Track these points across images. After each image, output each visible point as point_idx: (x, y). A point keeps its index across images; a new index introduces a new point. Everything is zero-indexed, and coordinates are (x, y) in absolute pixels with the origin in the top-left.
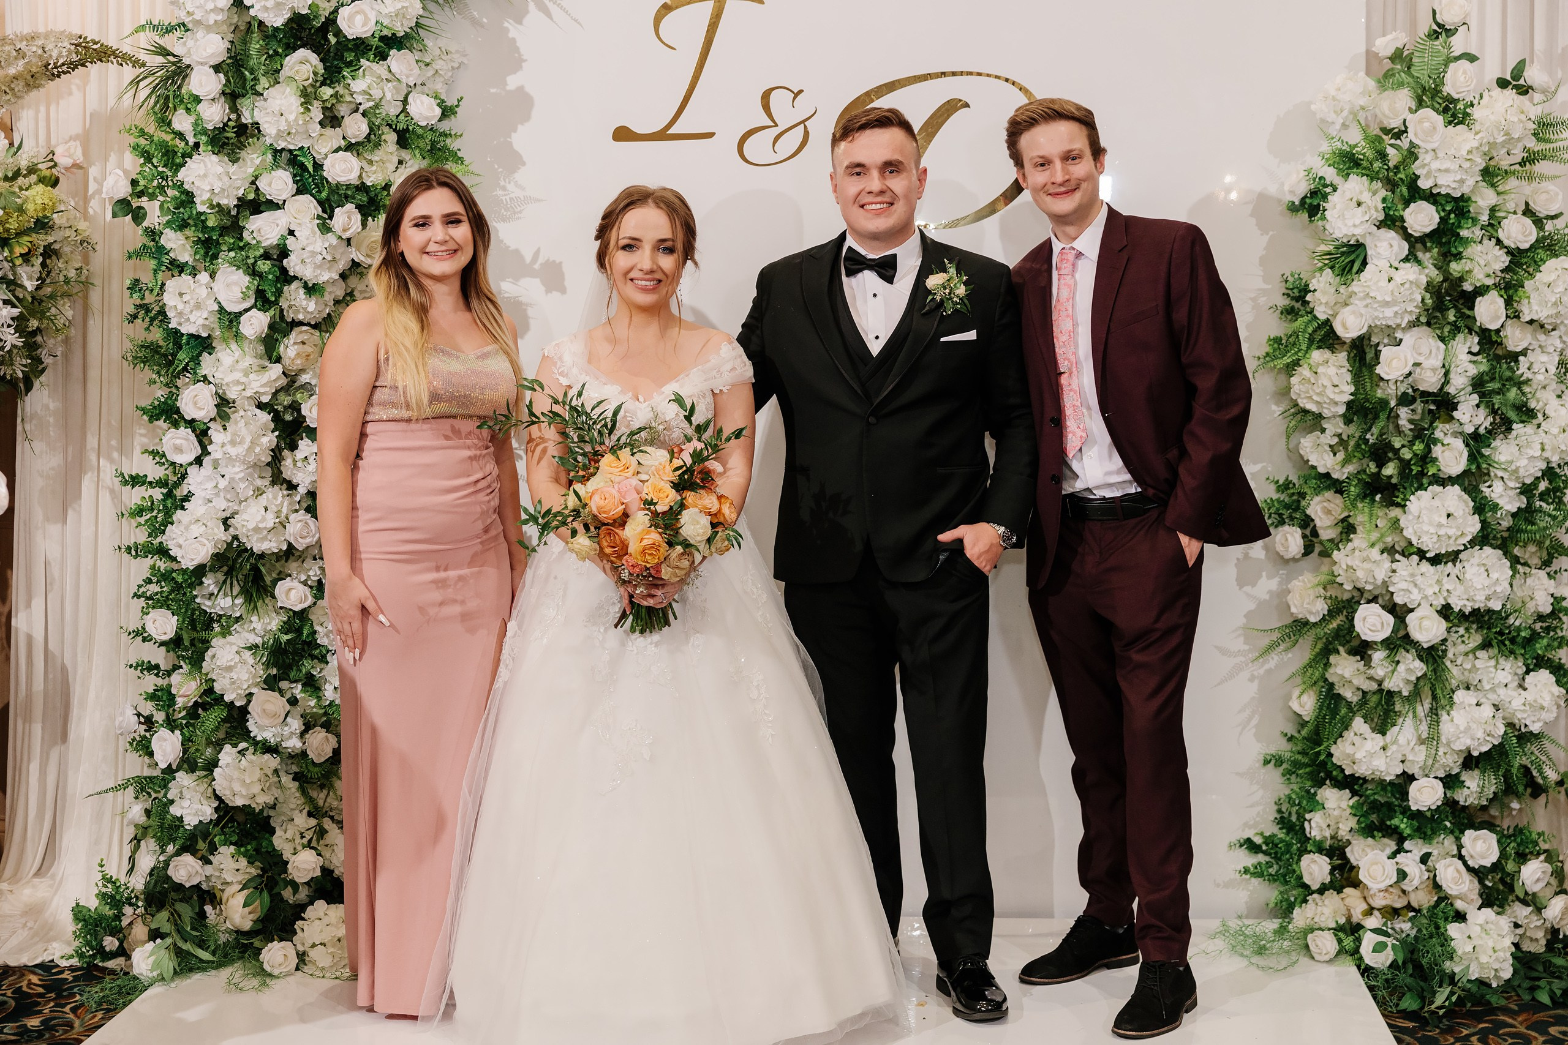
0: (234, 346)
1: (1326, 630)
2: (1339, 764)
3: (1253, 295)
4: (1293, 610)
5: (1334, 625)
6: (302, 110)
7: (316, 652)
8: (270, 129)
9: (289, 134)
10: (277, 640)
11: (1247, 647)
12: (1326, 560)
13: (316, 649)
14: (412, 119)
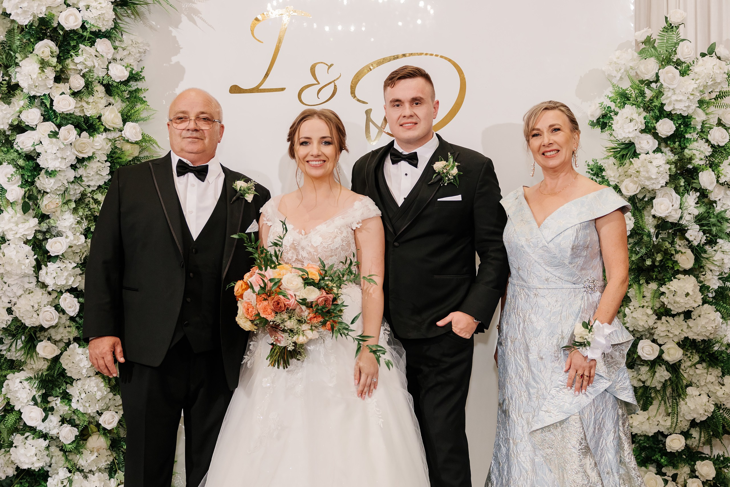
7: (67, 380)
8: (24, 85)
9: (36, 86)
14: (111, 78)
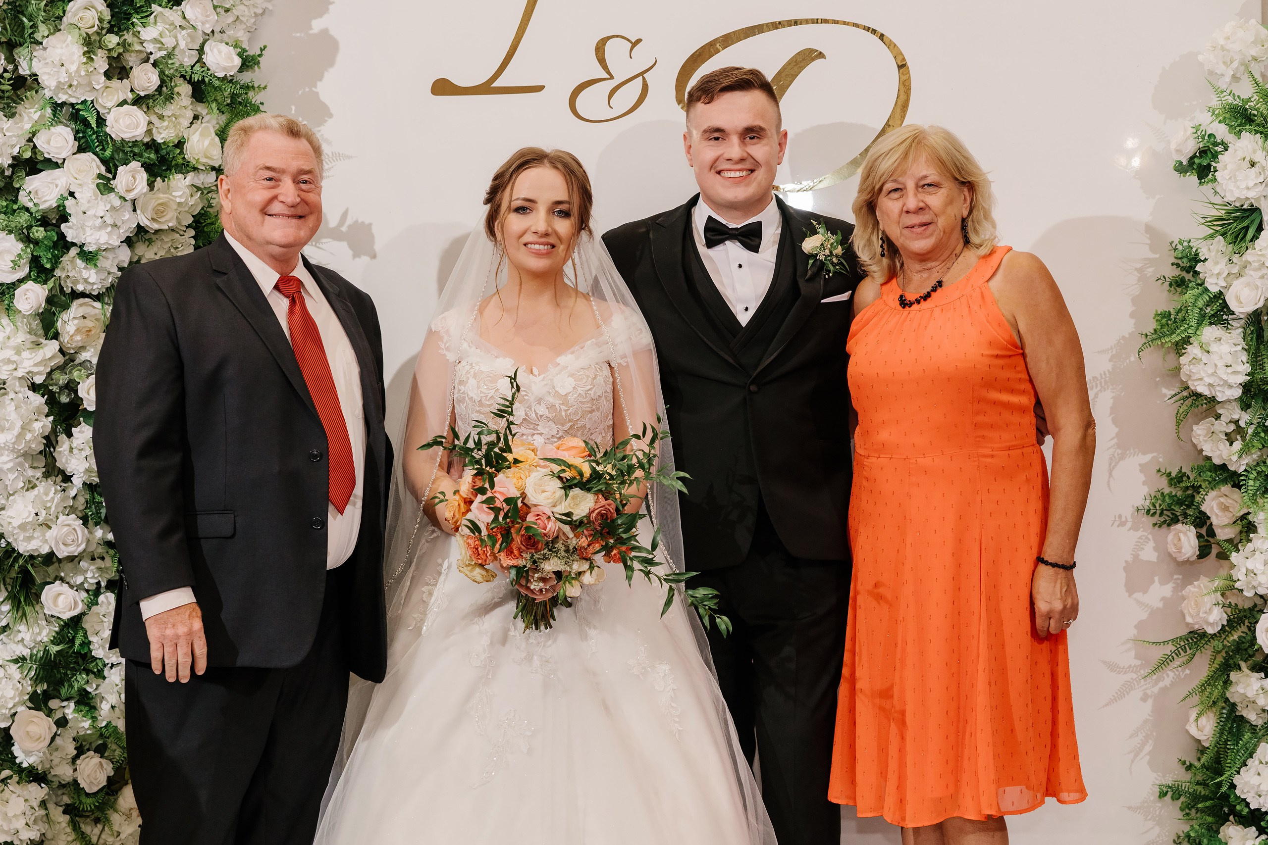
0: (5, 321)
1: (1225, 642)
2: (1242, 797)
3: (1139, 266)
4: (1189, 620)
5: (1235, 637)
6: (85, 60)
7: (91, 666)
8: (48, 81)
9: (70, 86)
10: (46, 651)
11: (1138, 662)
12: (1224, 563)
13: (92, 662)
14: (208, 69)
